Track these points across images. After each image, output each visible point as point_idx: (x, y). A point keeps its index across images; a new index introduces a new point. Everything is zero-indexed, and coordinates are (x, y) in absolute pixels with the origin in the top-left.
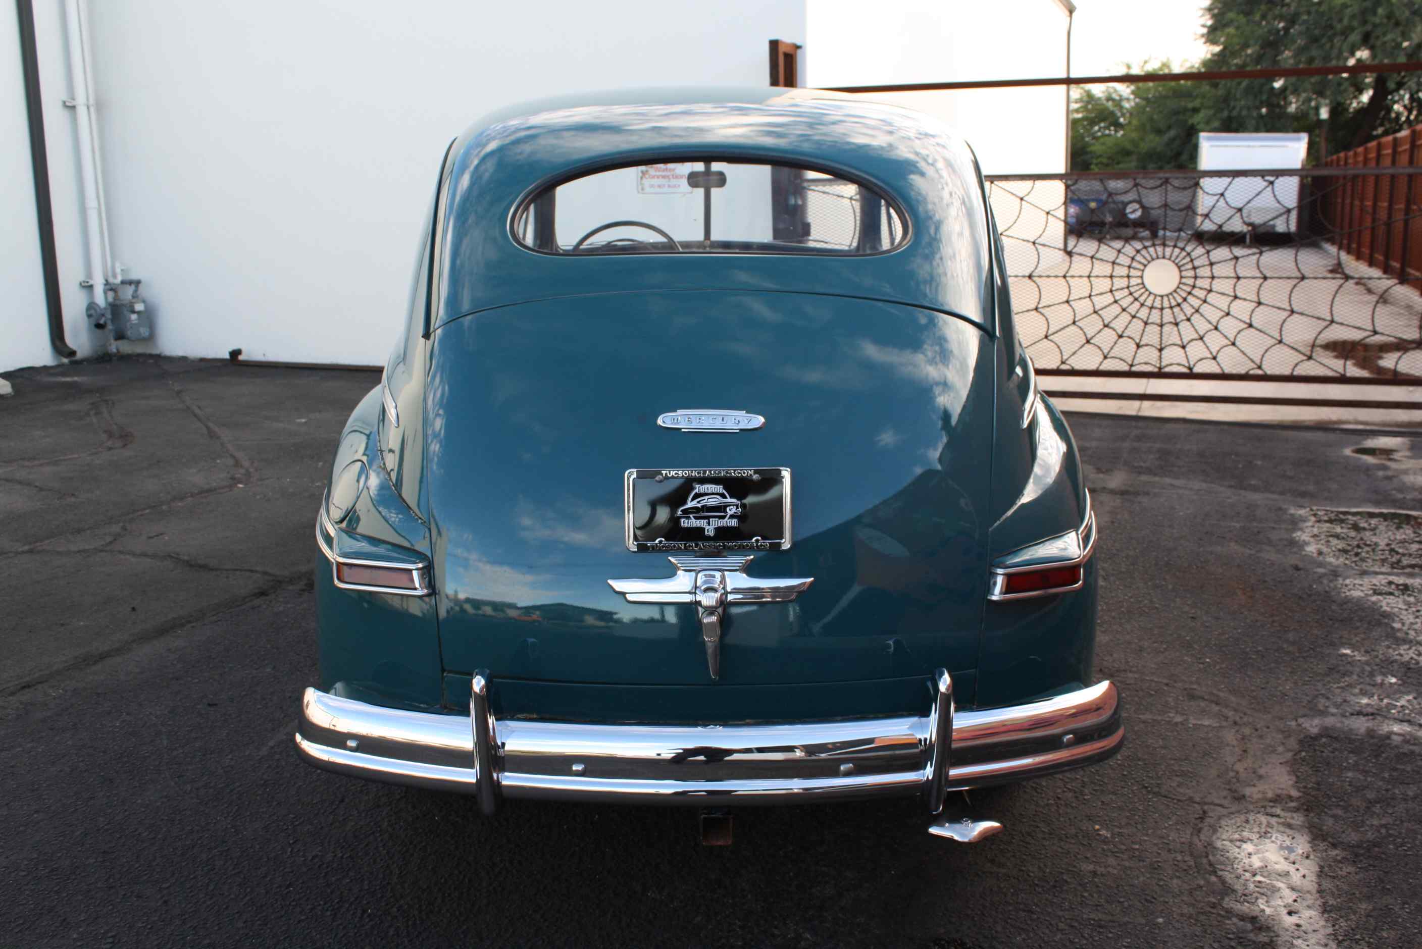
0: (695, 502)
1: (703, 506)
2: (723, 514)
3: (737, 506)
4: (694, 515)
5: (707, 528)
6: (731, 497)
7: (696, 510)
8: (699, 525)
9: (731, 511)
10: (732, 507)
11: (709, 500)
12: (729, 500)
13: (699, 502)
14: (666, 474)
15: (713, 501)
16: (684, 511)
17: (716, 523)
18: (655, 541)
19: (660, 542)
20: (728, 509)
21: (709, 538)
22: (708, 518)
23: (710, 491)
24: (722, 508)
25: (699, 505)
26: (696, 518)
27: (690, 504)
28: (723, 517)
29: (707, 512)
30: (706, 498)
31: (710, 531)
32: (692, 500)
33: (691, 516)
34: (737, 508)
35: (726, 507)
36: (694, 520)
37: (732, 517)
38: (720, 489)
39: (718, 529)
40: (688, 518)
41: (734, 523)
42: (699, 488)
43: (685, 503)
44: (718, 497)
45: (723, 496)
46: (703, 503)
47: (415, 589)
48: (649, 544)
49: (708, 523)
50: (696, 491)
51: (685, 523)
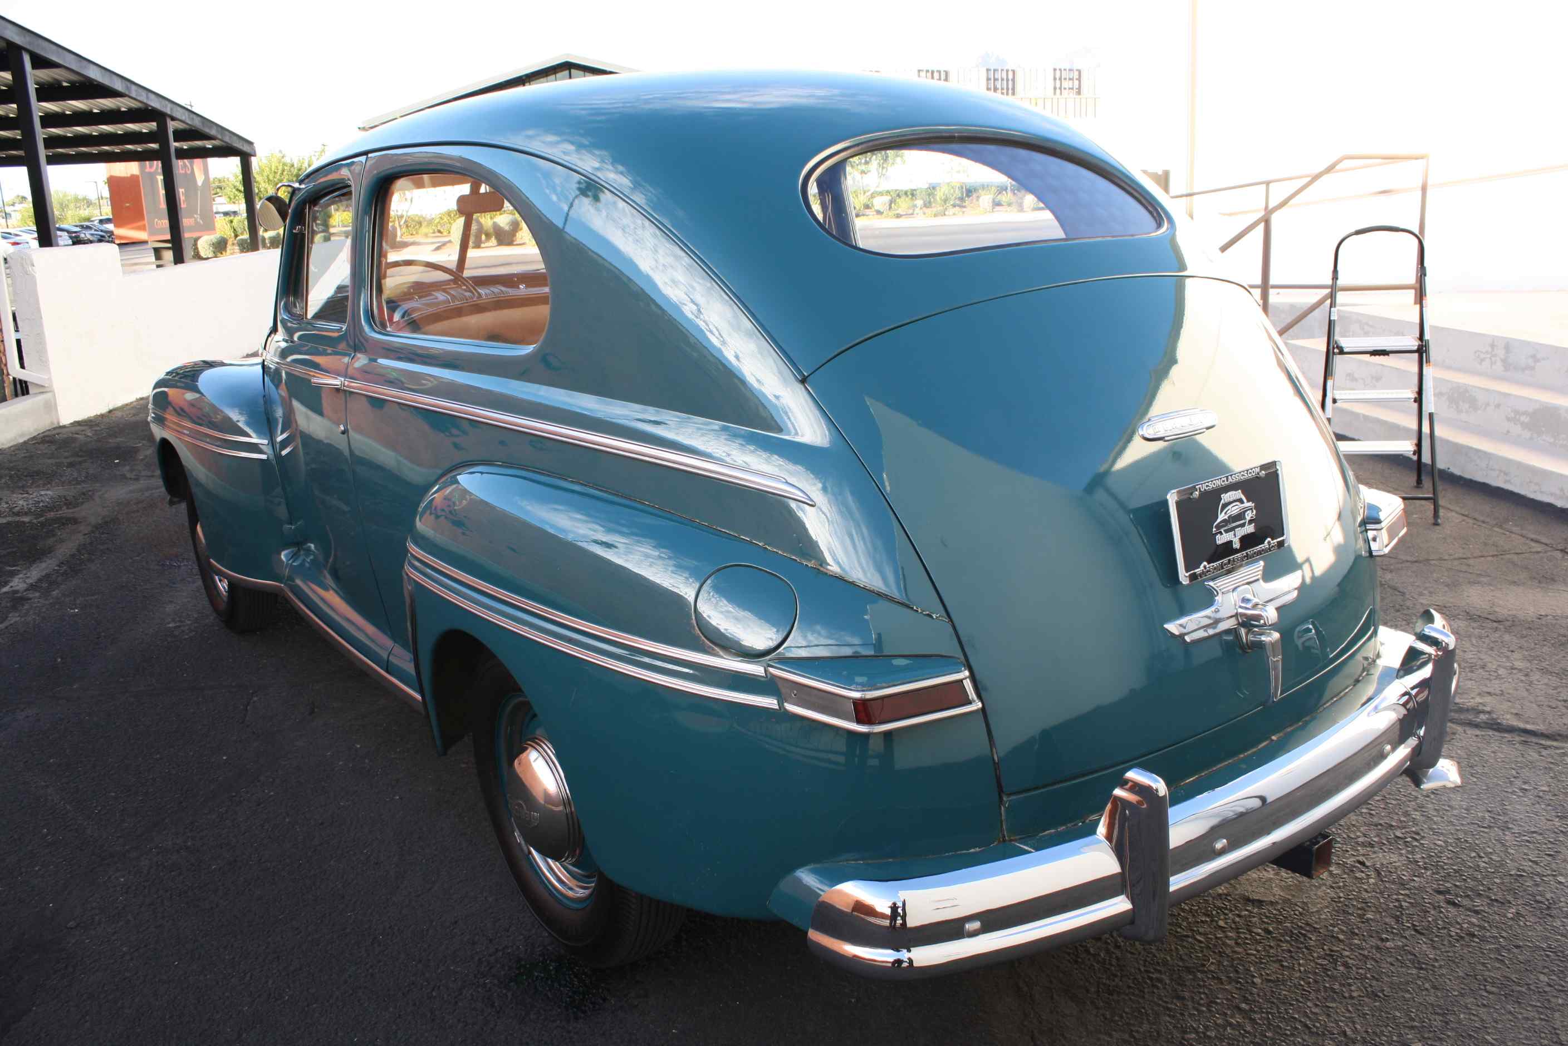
0: (1223, 514)
1: (1229, 517)
2: (1243, 521)
4: (1226, 528)
5: (1234, 540)
6: (1248, 501)
7: (1225, 523)
8: (1228, 539)
9: (1249, 515)
10: (1249, 512)
12: (1246, 504)
13: (1225, 513)
14: (1200, 488)
15: (1234, 510)
16: (1218, 527)
17: (1241, 532)
18: (1200, 567)
19: (1205, 567)
20: (1246, 515)
21: (1236, 551)
22: (1233, 529)
23: (1231, 499)
24: (1240, 516)
25: (1226, 517)
26: (1227, 531)
27: (1222, 517)
28: (1243, 525)
29: (1233, 522)
30: (1230, 507)
31: (1237, 543)
32: (1221, 512)
33: (1222, 530)
34: (1252, 511)
35: (1244, 513)
36: (1224, 534)
37: (1250, 522)
38: (1238, 494)
39: (1242, 539)
40: (1220, 533)
41: (1251, 528)
42: (1226, 497)
44: (1237, 503)
45: (1241, 501)
46: (1229, 513)
47: (971, 703)
48: (1197, 571)
49: (1235, 535)
50: (1222, 502)
51: (1221, 539)
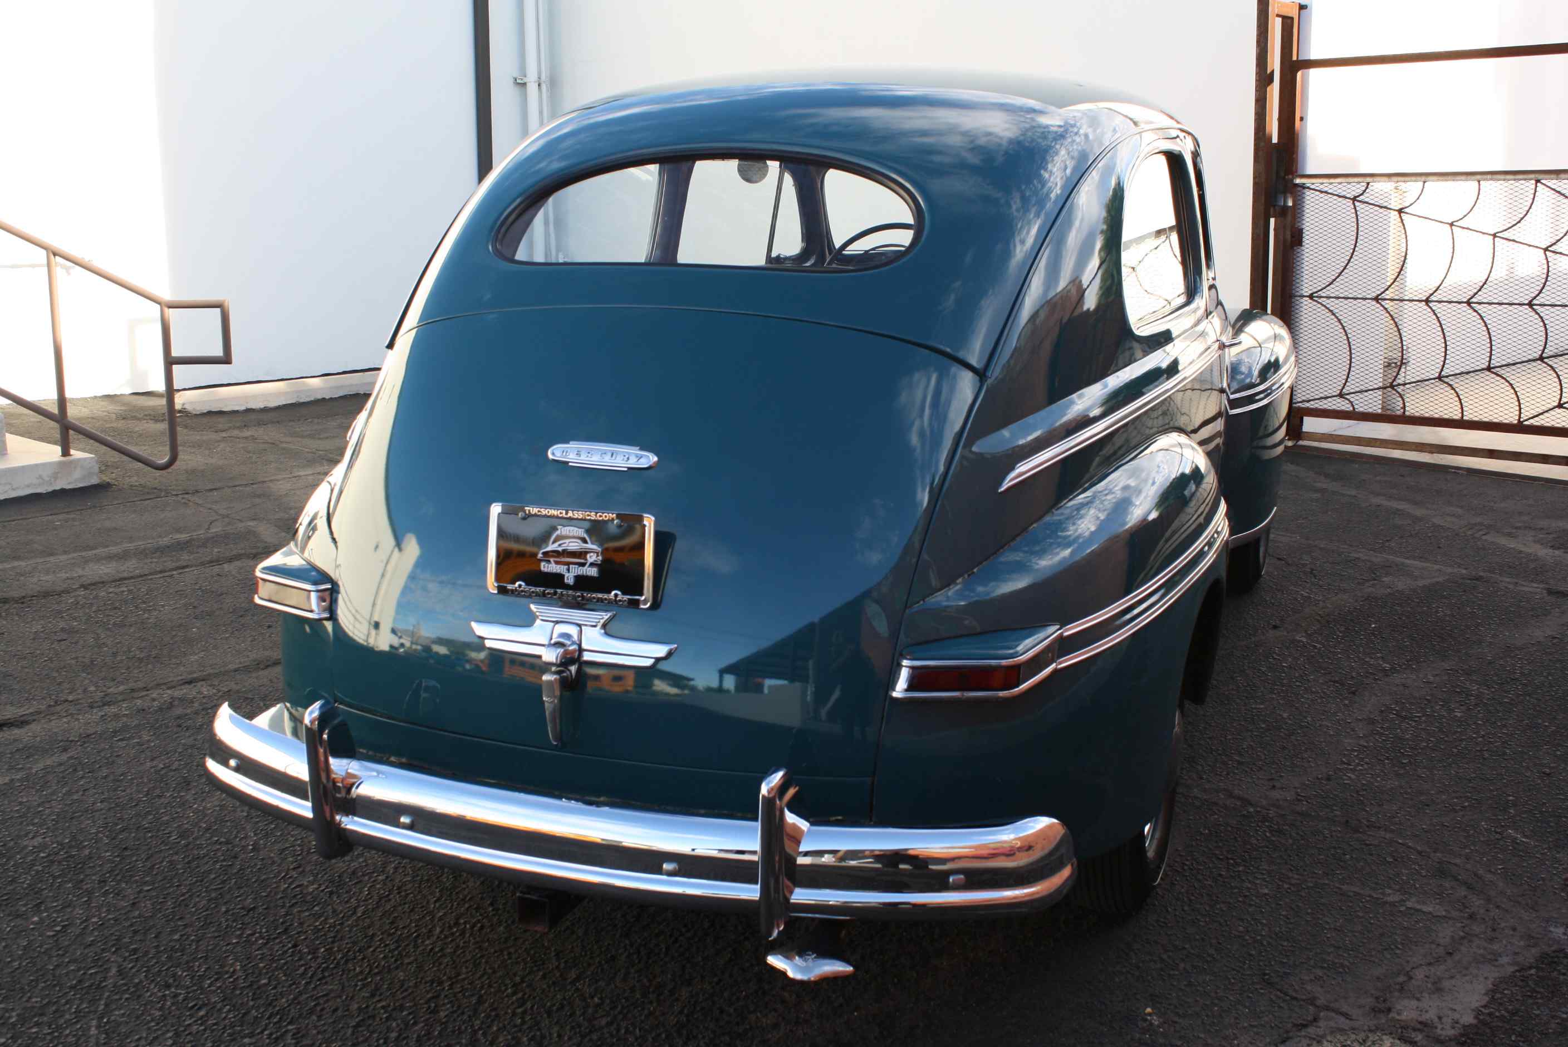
0: (556, 544)
1: (564, 551)
2: (582, 561)
3: (597, 553)
4: (556, 559)
5: (567, 575)
6: (592, 542)
7: (556, 554)
8: (559, 571)
9: (592, 558)
10: (592, 554)
11: (571, 544)
12: (590, 546)
13: (560, 545)
14: (529, 511)
15: (574, 546)
16: (545, 554)
17: (576, 571)
18: (514, 584)
19: (520, 586)
20: (588, 556)
21: (567, 587)
22: (568, 564)
23: (571, 534)
24: (582, 554)
25: (560, 549)
26: (557, 563)
27: (551, 547)
28: (583, 565)
29: (568, 557)
30: (567, 541)
31: (569, 579)
32: (554, 542)
33: (552, 560)
34: (598, 556)
35: (586, 553)
36: (554, 565)
37: (592, 565)
38: (581, 532)
39: (578, 578)
40: (549, 562)
41: (593, 572)
42: (562, 531)
43: (547, 546)
44: (579, 541)
45: (585, 541)
46: (564, 547)
47: (311, 611)
48: (510, 587)
49: (568, 570)
50: (558, 532)
51: (545, 567)
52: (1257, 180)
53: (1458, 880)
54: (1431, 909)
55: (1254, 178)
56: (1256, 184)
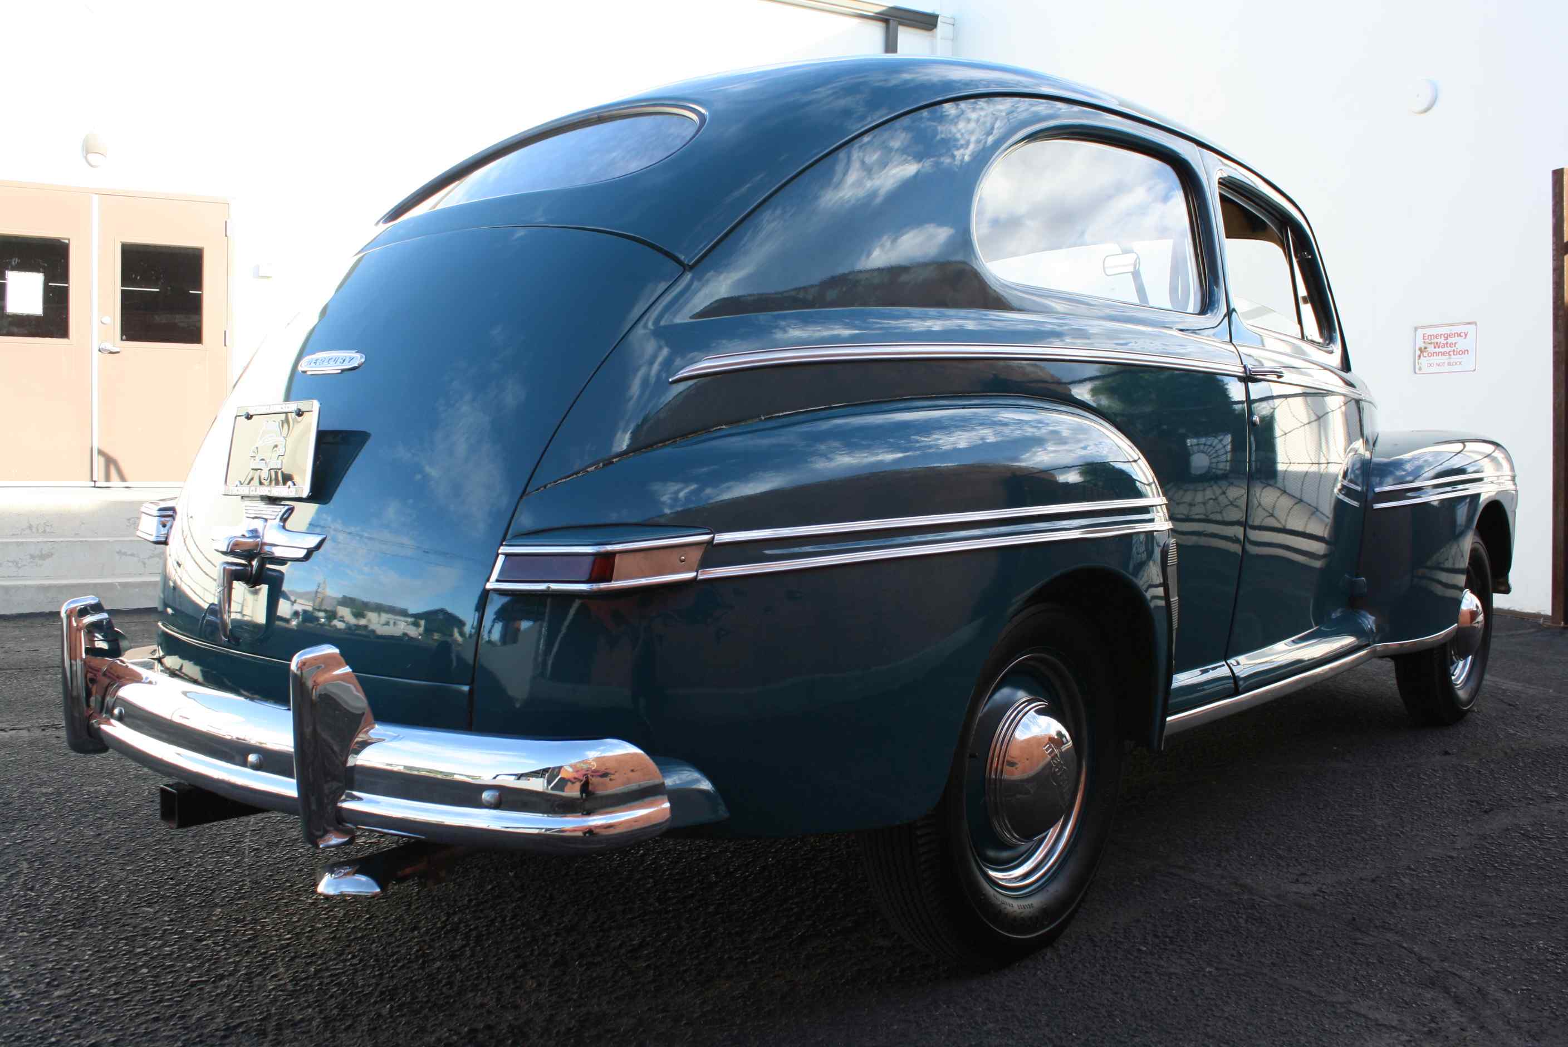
0: (261, 441)
4: (259, 455)
5: (264, 469)
6: (281, 436)
8: (260, 466)
9: (280, 451)
10: (280, 447)
11: (270, 439)
12: (279, 438)
14: (251, 411)
16: (253, 451)
17: (270, 464)
23: (271, 429)
24: (276, 449)
25: (262, 445)
26: (259, 459)
28: (273, 458)
30: (268, 436)
31: (265, 474)
32: (261, 438)
34: (283, 447)
37: (279, 458)
38: (276, 426)
39: (270, 472)
40: (255, 459)
41: (279, 465)
43: (257, 443)
44: (275, 435)
45: (278, 434)
46: (265, 442)
49: (265, 465)
50: (263, 429)
52: (1557, 349)
53: (1448, 993)
54: (1378, 1016)
55: (1555, 347)
56: (1556, 354)
